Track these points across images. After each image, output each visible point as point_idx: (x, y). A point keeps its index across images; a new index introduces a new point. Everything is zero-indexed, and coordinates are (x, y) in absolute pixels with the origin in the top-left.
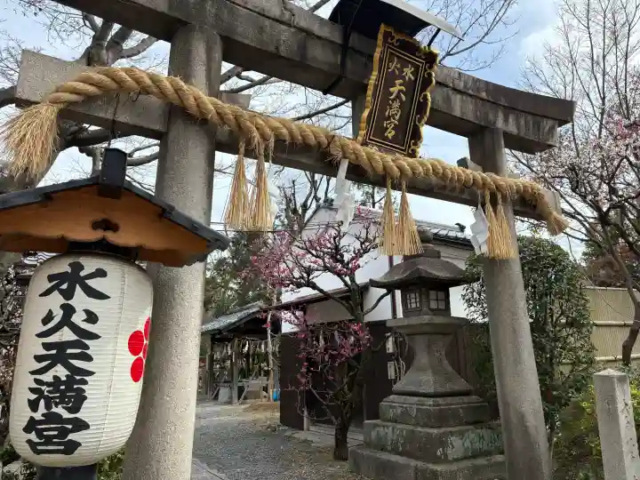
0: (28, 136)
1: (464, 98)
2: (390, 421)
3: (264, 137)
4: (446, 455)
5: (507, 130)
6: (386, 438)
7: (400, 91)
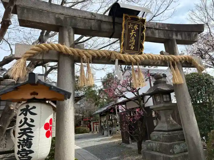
0: (18, 69)
1: (159, 31)
2: (154, 140)
3: (88, 57)
4: (174, 152)
5: (177, 39)
6: (153, 146)
7: (134, 34)
